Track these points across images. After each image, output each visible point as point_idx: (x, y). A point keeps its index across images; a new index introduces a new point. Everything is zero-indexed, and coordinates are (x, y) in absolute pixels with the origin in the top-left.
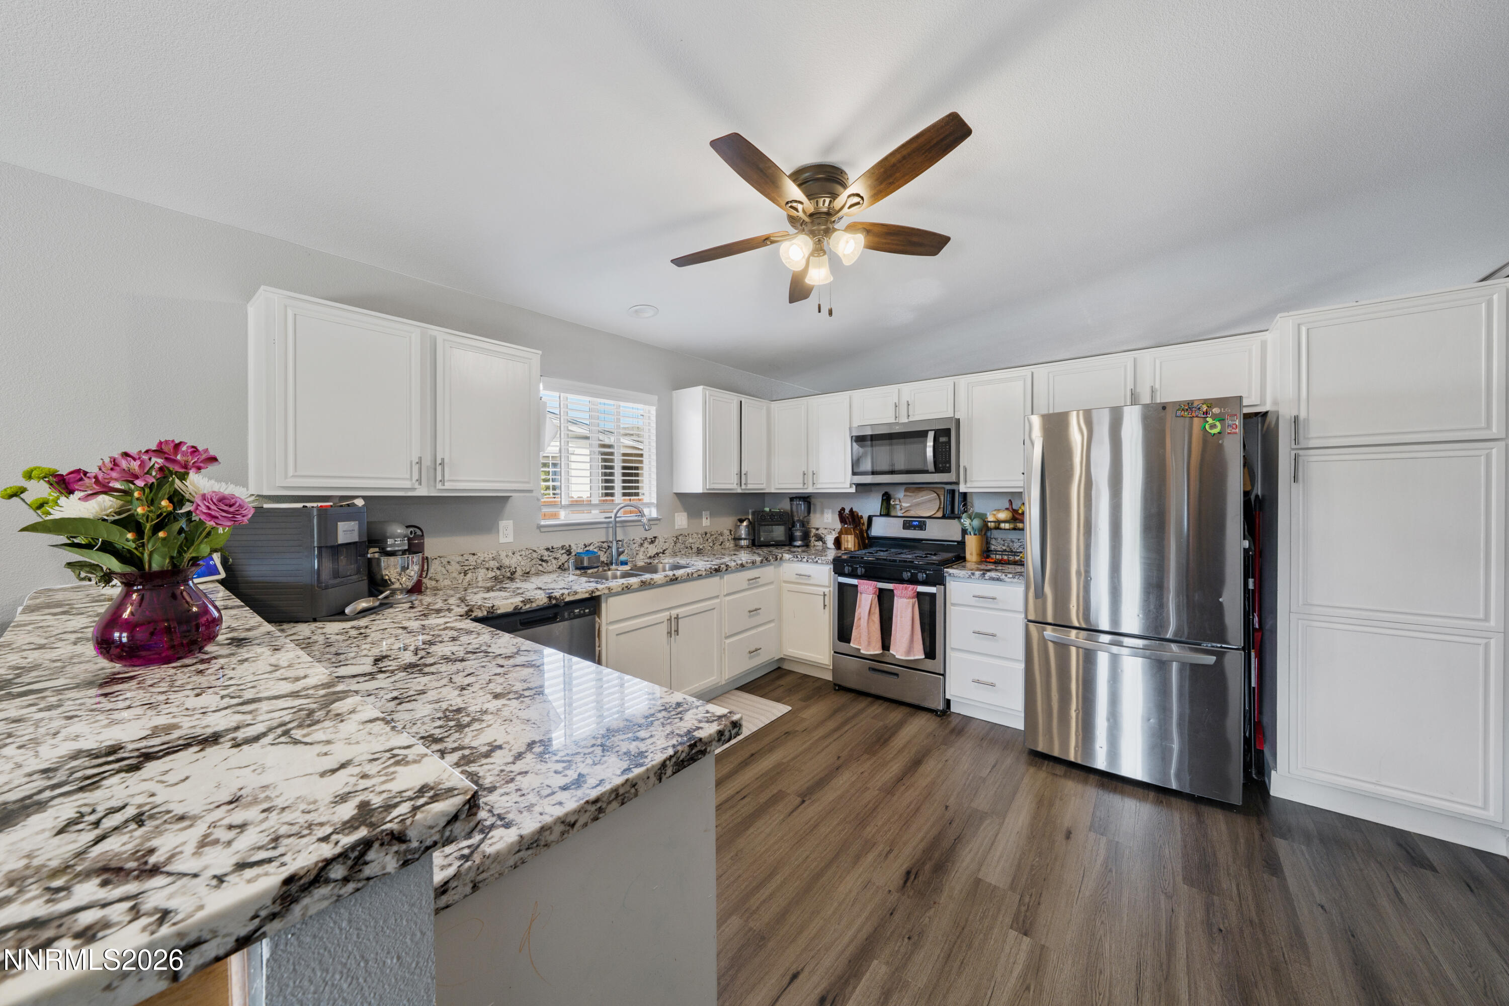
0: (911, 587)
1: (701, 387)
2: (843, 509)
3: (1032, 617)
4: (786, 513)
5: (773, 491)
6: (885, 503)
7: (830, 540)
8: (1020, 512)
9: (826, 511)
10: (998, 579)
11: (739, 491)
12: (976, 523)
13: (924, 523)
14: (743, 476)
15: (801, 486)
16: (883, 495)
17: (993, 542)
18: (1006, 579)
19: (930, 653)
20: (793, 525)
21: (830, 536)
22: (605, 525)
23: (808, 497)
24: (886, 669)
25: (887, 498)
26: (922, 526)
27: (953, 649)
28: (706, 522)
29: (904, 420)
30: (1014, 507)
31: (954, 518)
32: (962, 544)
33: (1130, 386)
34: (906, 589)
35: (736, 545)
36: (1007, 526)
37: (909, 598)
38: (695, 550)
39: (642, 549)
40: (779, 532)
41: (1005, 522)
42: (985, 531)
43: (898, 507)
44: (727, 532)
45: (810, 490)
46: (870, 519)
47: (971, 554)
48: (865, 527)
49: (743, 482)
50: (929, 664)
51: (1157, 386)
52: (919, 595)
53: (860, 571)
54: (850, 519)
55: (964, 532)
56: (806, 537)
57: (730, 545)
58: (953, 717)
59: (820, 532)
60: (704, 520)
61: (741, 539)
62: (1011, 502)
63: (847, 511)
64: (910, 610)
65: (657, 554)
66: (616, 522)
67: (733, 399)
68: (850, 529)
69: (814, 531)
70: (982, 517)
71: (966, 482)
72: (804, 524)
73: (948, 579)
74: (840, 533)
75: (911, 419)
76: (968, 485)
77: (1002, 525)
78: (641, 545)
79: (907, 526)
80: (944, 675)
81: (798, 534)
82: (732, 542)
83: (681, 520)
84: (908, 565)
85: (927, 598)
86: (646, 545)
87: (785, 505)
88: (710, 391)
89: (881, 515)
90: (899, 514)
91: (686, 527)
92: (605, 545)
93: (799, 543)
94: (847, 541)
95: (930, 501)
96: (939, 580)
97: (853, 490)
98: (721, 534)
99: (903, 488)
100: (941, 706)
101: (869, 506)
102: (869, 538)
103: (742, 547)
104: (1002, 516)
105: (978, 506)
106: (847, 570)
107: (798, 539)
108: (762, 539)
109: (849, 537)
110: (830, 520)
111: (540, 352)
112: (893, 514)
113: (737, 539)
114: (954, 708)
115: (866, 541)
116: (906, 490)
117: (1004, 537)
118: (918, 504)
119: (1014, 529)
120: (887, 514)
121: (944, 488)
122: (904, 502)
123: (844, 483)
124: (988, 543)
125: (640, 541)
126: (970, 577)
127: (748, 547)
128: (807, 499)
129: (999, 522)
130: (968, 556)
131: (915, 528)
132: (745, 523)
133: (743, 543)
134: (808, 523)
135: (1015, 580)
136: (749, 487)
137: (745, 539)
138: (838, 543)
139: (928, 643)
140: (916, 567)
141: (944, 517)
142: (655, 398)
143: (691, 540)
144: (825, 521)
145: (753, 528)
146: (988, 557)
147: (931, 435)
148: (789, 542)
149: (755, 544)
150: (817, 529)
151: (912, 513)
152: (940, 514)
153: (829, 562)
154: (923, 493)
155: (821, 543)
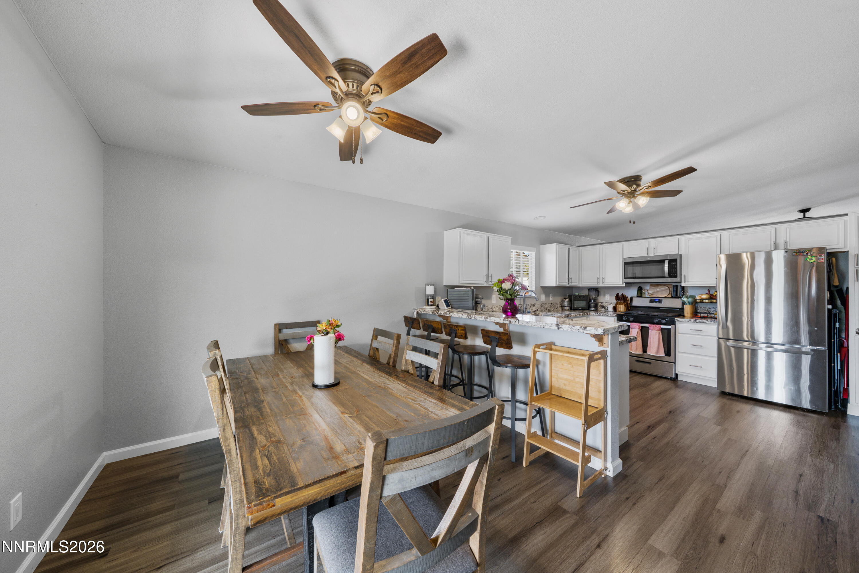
0: (658, 326)
1: (556, 244)
2: (618, 294)
3: (721, 336)
4: (586, 295)
5: (581, 286)
6: (639, 292)
7: (610, 308)
8: (714, 295)
9: (606, 295)
10: (703, 322)
11: (568, 286)
12: (690, 300)
13: (661, 300)
14: (570, 280)
15: (596, 284)
16: (638, 288)
17: (699, 308)
18: (707, 322)
19: (668, 353)
20: (590, 301)
21: (610, 306)
22: (520, 298)
23: (597, 289)
24: (644, 361)
25: (640, 290)
26: (660, 301)
27: (679, 352)
28: (551, 299)
29: (651, 255)
30: (711, 293)
31: (678, 298)
32: (682, 309)
33: (773, 240)
34: (655, 326)
35: (562, 309)
36: (707, 301)
37: (657, 330)
38: (548, 310)
39: (531, 308)
40: (583, 304)
41: (706, 299)
42: (695, 303)
43: (646, 293)
44: (559, 303)
45: (601, 285)
46: (632, 298)
47: (687, 314)
48: (629, 302)
49: (570, 282)
50: (667, 358)
51: (788, 240)
52: (662, 329)
53: (631, 319)
54: (621, 299)
55: (683, 304)
56: (596, 306)
57: (560, 309)
58: (679, 381)
59: (603, 304)
60: (551, 298)
61: (565, 306)
62: (709, 291)
63: (620, 295)
64: (657, 335)
65: (536, 310)
66: (525, 297)
67: (566, 247)
68: (622, 302)
69: (600, 304)
70: (693, 297)
71: (685, 282)
72: (595, 300)
73: (677, 322)
74: (617, 304)
75: (655, 255)
76: (686, 283)
77: (704, 301)
78: (531, 307)
79: (652, 301)
80: (675, 363)
81: (593, 305)
82: (561, 308)
83: (543, 298)
84: (656, 317)
85: (666, 331)
86: (532, 307)
87: (586, 293)
88: (559, 245)
89: (637, 297)
90: (647, 296)
91: (544, 300)
92: (520, 306)
93: (593, 309)
94: (620, 308)
95: (664, 290)
96: (673, 323)
97: (624, 285)
98: (557, 304)
99: (650, 284)
100: (674, 376)
101: (632, 293)
102: (631, 307)
103: (566, 310)
104: (704, 296)
105: (690, 292)
106: (624, 319)
107: (593, 307)
108: (575, 307)
109: (621, 306)
110: (609, 299)
111: (511, 237)
112: (643, 296)
113: (563, 307)
114: (679, 378)
115: (629, 307)
116: (651, 286)
117: (705, 306)
118: (657, 292)
119: (711, 302)
120: (641, 296)
121: (672, 285)
122: (649, 291)
123: (619, 282)
124: (696, 309)
125: (530, 305)
126: (688, 321)
127: (568, 310)
128: (597, 290)
129: (703, 299)
130: (686, 314)
131: (656, 302)
132: (567, 300)
133: (566, 308)
134: (597, 300)
135: (712, 323)
136: (573, 284)
137: (567, 307)
138: (615, 309)
139: (666, 350)
140: (660, 318)
141: (672, 297)
142: (535, 249)
143: (546, 306)
144: (606, 299)
145: (571, 302)
146: (696, 315)
147: (667, 262)
148: (588, 308)
149: (572, 308)
150: (602, 303)
151: (654, 296)
152: (670, 296)
153: (613, 316)
154: (660, 287)
155: (604, 309)
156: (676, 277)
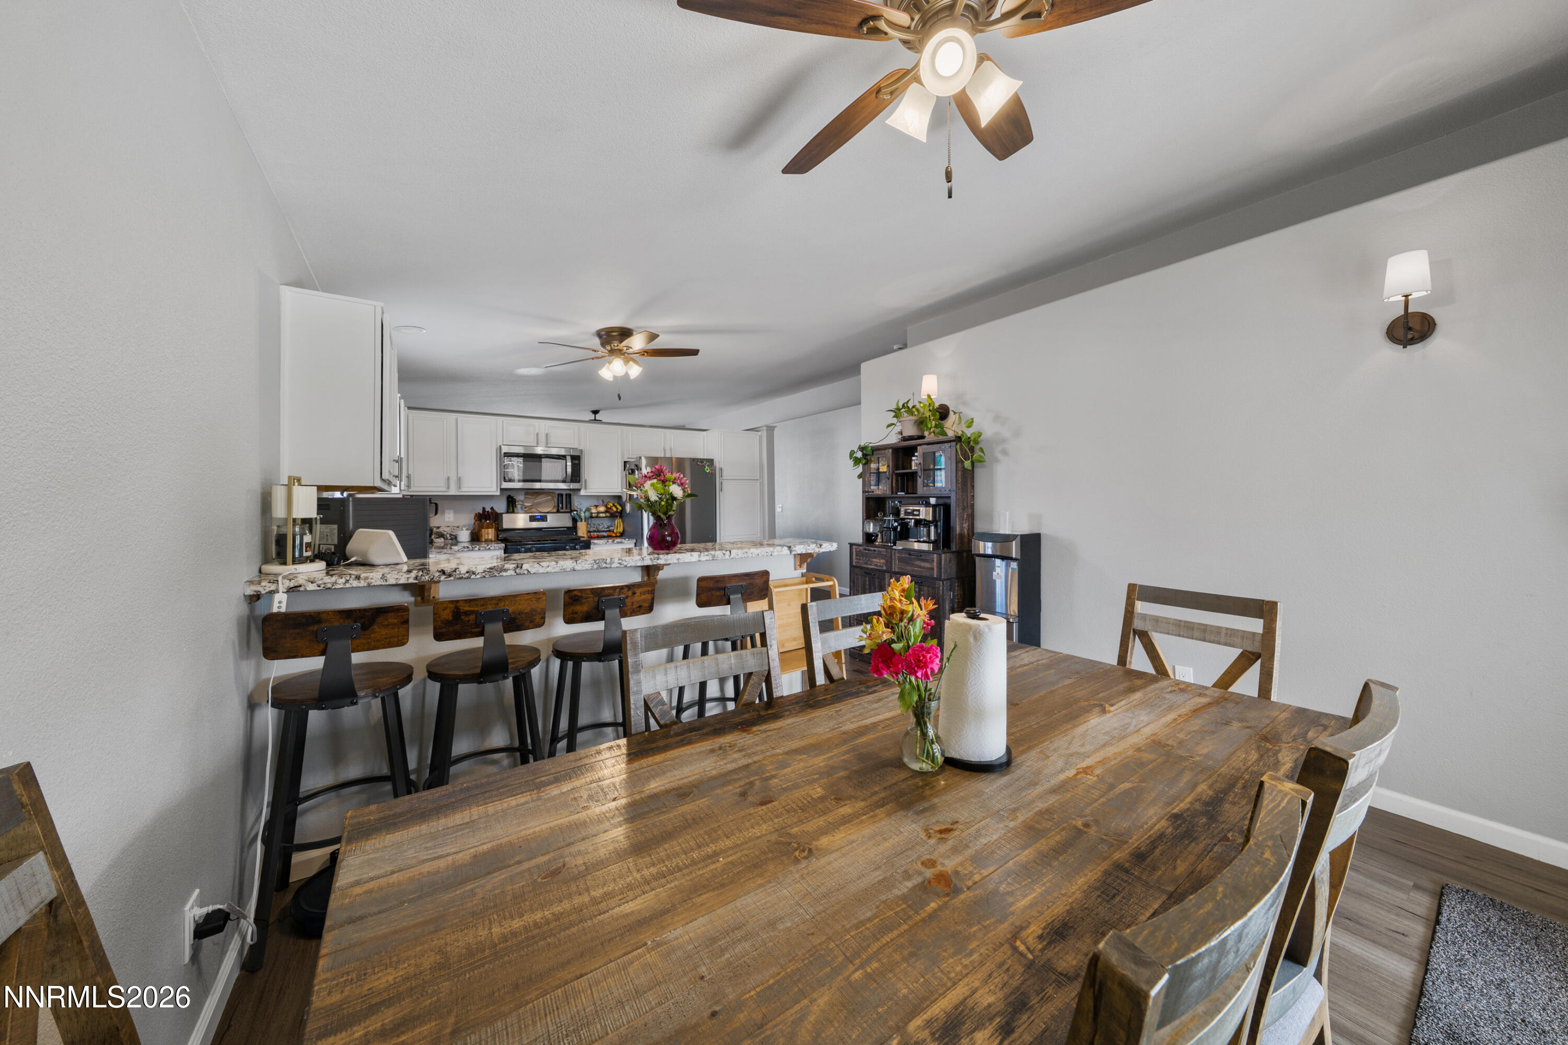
2: (481, 509)
6: (511, 504)
9: (446, 511)
13: (546, 517)
15: (445, 489)
25: (511, 500)
26: (543, 519)
31: (565, 512)
32: (573, 528)
36: (603, 515)
41: (602, 513)
42: (589, 519)
45: (453, 492)
46: (501, 515)
48: (497, 522)
55: (574, 520)
59: (441, 530)
62: (603, 501)
63: (487, 510)
69: (435, 530)
71: (584, 488)
74: (474, 528)
76: (585, 490)
79: (533, 519)
89: (508, 512)
94: (488, 534)
95: (547, 501)
97: (498, 493)
99: (523, 493)
101: (501, 506)
102: (505, 529)
104: (601, 509)
109: (490, 530)
110: (452, 519)
112: (517, 511)
115: (499, 532)
116: (526, 494)
118: (539, 504)
120: (513, 512)
122: (525, 502)
123: (491, 487)
129: (598, 513)
131: (538, 520)
138: (477, 536)
141: (559, 512)
144: (447, 519)
147: (569, 459)
150: (438, 528)
152: (555, 510)
153: (500, 549)
154: (541, 496)
155: (442, 540)
156: (579, 481)
